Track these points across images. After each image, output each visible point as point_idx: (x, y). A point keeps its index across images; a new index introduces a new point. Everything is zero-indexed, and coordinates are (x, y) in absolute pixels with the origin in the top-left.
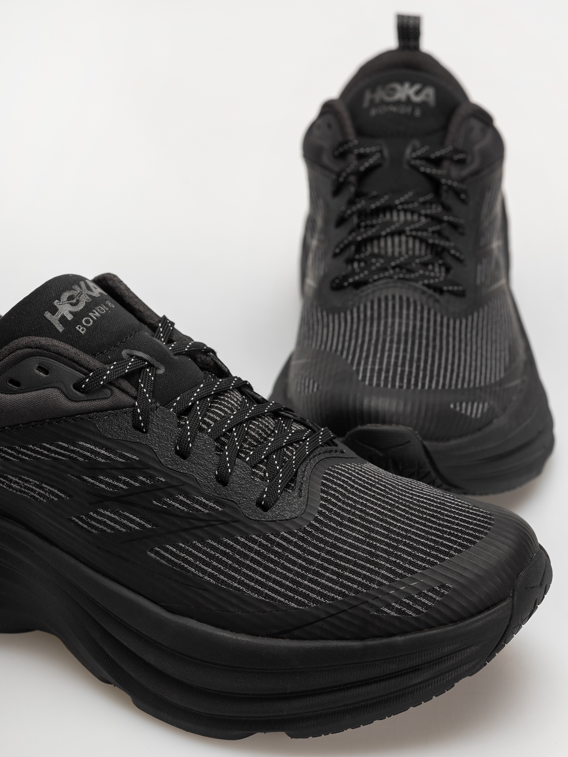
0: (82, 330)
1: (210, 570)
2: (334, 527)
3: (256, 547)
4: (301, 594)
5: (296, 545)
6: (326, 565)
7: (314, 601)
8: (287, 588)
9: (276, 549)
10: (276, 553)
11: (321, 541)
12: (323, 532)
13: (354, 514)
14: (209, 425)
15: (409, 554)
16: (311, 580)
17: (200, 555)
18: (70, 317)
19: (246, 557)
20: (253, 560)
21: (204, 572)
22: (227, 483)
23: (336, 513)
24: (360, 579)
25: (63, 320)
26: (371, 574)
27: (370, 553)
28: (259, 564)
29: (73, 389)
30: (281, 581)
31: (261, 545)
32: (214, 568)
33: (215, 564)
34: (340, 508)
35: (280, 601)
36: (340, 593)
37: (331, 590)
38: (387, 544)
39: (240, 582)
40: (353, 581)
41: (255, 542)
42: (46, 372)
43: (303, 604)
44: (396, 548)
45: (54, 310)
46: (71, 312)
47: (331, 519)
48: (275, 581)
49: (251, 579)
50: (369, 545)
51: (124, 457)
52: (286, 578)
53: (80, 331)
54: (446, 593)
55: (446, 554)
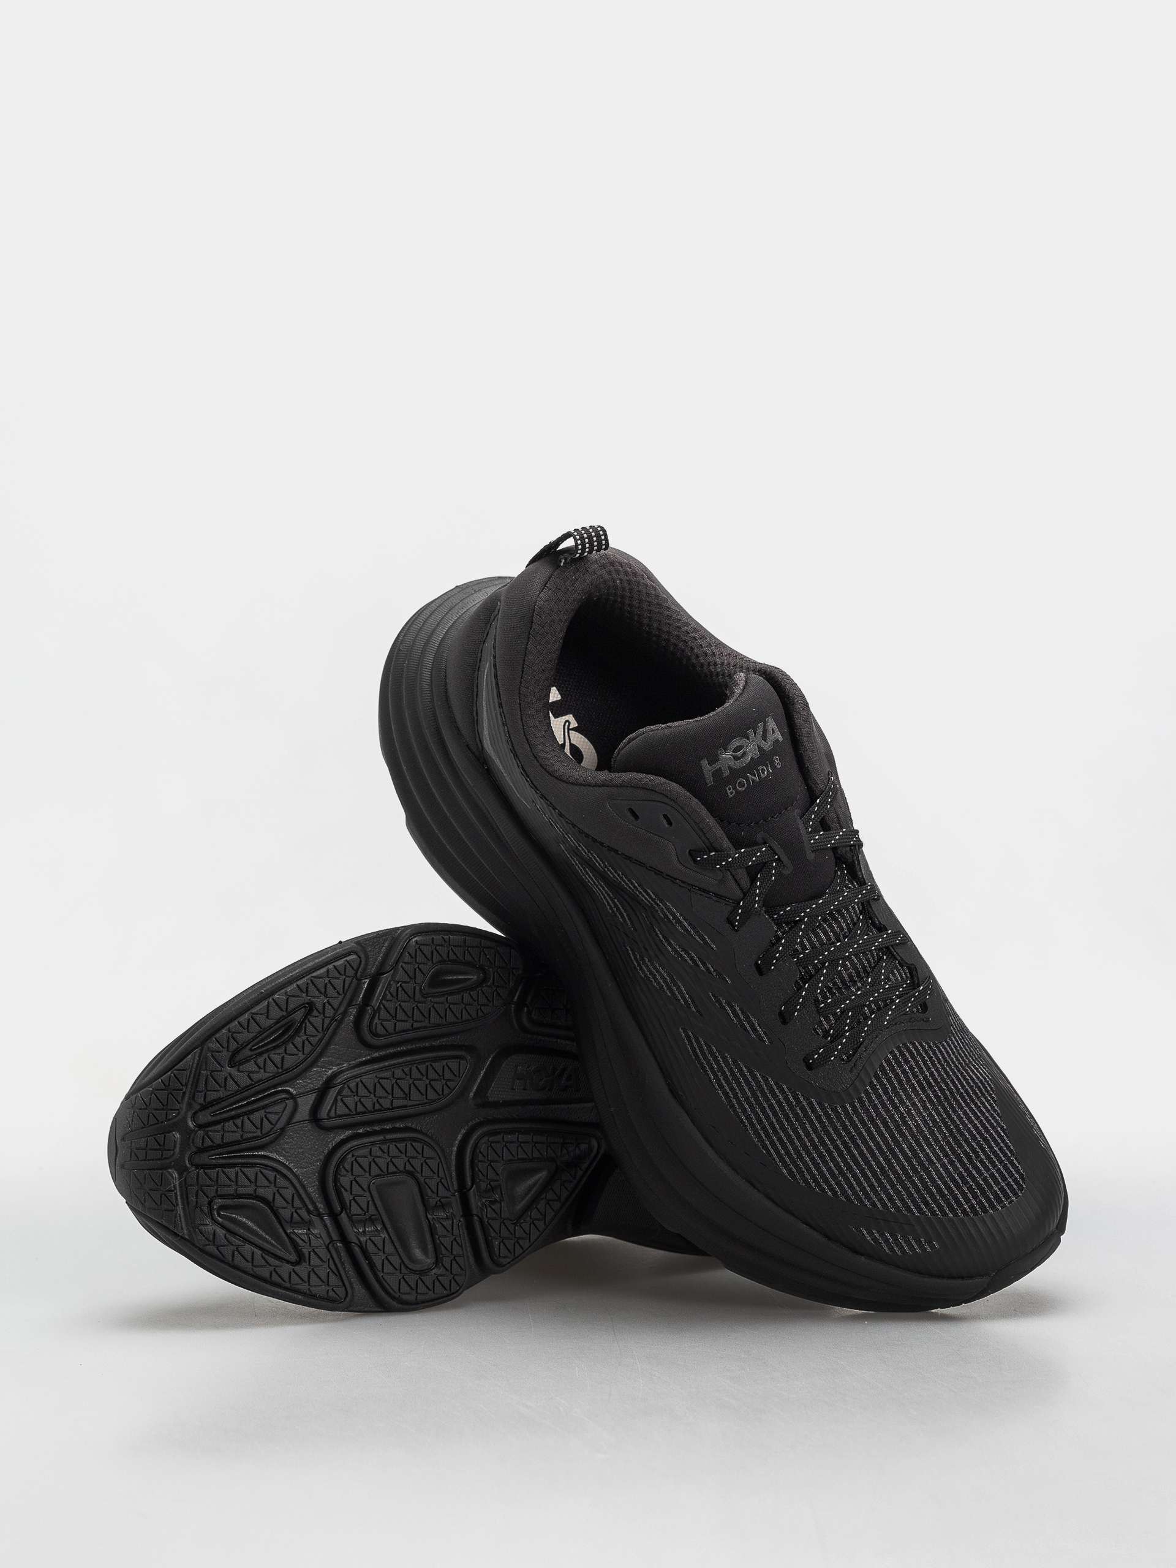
0: (730, 792)
1: (727, 1088)
2: (865, 1121)
3: (781, 1097)
4: (796, 1166)
5: (818, 1118)
6: (836, 1155)
7: (806, 1181)
8: (788, 1153)
9: (799, 1111)
10: (796, 1115)
11: (845, 1128)
12: (851, 1120)
13: (892, 1117)
14: (804, 948)
15: (918, 1190)
16: (813, 1160)
17: (726, 1069)
18: (726, 773)
19: (767, 1100)
20: (771, 1106)
21: (721, 1086)
22: (788, 1023)
23: (875, 1107)
24: (858, 1189)
25: (717, 773)
26: (871, 1190)
27: (882, 1168)
28: (775, 1114)
29: (687, 853)
30: (786, 1143)
31: (786, 1098)
32: (732, 1089)
33: (735, 1086)
34: (882, 1103)
35: (774, 1159)
36: (832, 1189)
37: (826, 1181)
38: (903, 1168)
39: (748, 1118)
40: (851, 1187)
41: (782, 1091)
42: (670, 823)
43: (794, 1177)
44: (909, 1177)
45: (713, 760)
46: (730, 768)
47: (867, 1111)
48: (780, 1139)
49: (760, 1122)
50: (886, 1159)
51: (704, 940)
52: (792, 1143)
53: (729, 792)
54: (929, 1250)
55: (952, 1210)
